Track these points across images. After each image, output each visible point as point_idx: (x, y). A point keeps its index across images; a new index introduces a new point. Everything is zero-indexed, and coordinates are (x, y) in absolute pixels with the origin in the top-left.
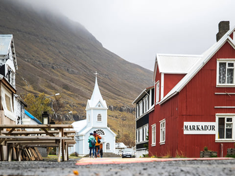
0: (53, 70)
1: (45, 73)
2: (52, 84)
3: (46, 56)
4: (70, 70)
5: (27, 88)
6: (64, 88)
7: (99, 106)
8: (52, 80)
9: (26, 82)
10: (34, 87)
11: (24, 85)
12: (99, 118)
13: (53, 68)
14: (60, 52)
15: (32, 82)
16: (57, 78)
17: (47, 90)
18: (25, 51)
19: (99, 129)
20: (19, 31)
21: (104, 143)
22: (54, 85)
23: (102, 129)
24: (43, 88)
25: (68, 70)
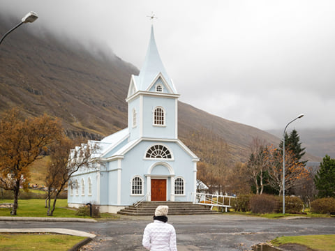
0: (104, 108)
1: (96, 110)
2: (102, 120)
3: (97, 94)
4: (122, 107)
5: (75, 124)
6: (115, 125)
7: (159, 89)
8: (102, 117)
9: (75, 119)
10: (82, 123)
11: (73, 122)
12: (159, 116)
13: (104, 105)
14: (112, 91)
15: (80, 118)
16: (107, 115)
17: (96, 126)
18: (76, 88)
19: (159, 144)
20: (71, 69)
21: (169, 178)
22: (104, 122)
23: (164, 145)
24: (92, 124)
25: (119, 108)
